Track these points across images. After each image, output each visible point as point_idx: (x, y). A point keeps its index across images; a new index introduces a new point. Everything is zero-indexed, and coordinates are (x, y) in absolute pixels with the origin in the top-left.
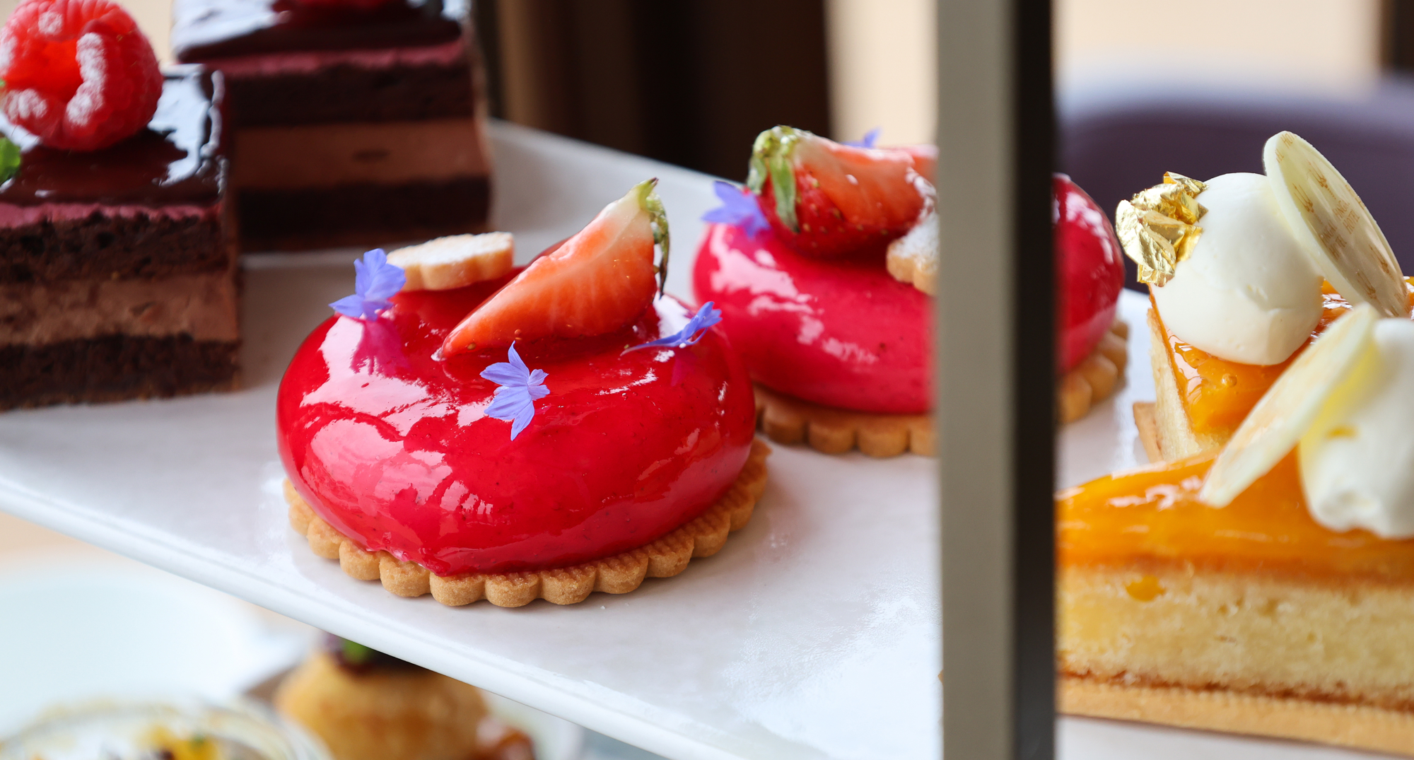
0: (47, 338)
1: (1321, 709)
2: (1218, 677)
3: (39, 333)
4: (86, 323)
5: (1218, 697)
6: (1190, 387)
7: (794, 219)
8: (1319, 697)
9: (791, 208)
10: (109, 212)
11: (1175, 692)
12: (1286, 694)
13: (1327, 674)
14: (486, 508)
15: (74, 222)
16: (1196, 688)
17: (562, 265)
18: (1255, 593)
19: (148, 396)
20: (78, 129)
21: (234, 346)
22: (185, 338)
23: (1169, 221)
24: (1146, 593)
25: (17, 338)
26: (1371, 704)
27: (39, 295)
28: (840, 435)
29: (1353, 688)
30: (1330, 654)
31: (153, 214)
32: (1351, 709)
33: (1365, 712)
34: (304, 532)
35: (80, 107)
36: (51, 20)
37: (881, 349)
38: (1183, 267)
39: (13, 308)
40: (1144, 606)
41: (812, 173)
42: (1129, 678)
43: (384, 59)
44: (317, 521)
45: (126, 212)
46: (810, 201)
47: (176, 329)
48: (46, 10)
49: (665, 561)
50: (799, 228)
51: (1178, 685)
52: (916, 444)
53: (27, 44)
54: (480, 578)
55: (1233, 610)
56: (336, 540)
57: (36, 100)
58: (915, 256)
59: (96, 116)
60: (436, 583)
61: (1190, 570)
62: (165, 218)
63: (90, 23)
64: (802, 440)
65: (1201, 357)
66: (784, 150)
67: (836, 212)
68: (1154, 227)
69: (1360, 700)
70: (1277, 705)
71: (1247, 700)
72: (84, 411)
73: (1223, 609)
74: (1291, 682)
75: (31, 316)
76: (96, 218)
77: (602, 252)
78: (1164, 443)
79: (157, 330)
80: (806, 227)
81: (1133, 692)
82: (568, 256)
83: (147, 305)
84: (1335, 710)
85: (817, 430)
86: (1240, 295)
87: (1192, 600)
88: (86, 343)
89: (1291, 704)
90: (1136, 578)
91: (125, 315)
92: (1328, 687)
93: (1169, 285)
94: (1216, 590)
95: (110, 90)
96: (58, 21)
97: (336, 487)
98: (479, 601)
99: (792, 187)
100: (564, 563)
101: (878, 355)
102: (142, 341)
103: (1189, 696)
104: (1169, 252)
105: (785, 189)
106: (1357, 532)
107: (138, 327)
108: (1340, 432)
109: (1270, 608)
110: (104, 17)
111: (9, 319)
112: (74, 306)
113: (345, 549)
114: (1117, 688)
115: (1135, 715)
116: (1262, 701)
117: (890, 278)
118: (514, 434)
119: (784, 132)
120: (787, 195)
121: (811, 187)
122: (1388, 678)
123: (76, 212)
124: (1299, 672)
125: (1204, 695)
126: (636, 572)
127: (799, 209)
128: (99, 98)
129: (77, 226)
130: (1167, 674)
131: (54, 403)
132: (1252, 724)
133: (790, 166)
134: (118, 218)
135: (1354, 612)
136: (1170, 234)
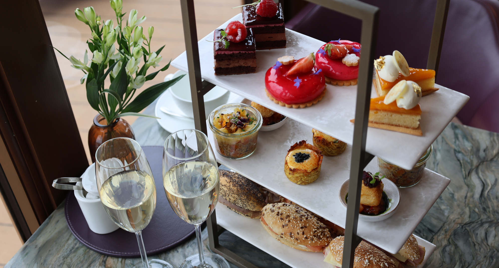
0: (232, 67)
1: (396, 127)
2: (384, 122)
3: (231, 66)
4: (237, 65)
5: (384, 125)
6: (382, 84)
7: (330, 55)
8: (396, 126)
9: (330, 54)
10: (241, 52)
11: (379, 124)
12: (392, 125)
13: (398, 123)
14: (293, 97)
15: (237, 53)
16: (381, 124)
17: (302, 64)
18: (389, 114)
19: (244, 74)
20: (237, 41)
21: (255, 68)
22: (249, 66)
23: (380, 64)
24: (376, 113)
25: (228, 67)
26: (403, 127)
27: (231, 62)
28: (335, 83)
29: (400, 125)
30: (398, 121)
31: (247, 52)
32: (400, 127)
33: (402, 128)
34: (269, 97)
35: (238, 38)
36: (234, 27)
37: (341, 73)
38: (382, 70)
39: (228, 63)
40: (376, 114)
41: (333, 50)
42: (373, 122)
43: (273, 25)
44: (270, 95)
45: (244, 52)
46: (333, 53)
47: (248, 66)
48: (233, 25)
49: (314, 103)
50: (331, 56)
51: (379, 123)
52: (345, 85)
53: (231, 30)
54: (292, 105)
55: (387, 116)
56: (273, 98)
57: (232, 37)
58: (346, 61)
59: (240, 39)
60: (286, 105)
61: (382, 111)
62: (249, 53)
63: (239, 27)
64: (330, 83)
65: (383, 80)
66: (330, 47)
67: (336, 55)
68: (379, 65)
69: (401, 126)
70: (391, 126)
71: (388, 126)
72: (236, 75)
73: (386, 115)
74: (393, 124)
75: (230, 64)
76: (240, 53)
77: (307, 62)
78: (377, 87)
79: (246, 66)
80: (332, 56)
81: (374, 124)
82: (303, 62)
83: (245, 63)
84: (398, 127)
85: (332, 82)
86: (389, 74)
87: (382, 114)
88: (237, 67)
89: (393, 126)
90: (375, 111)
91: (242, 64)
92: (398, 125)
93: (380, 71)
94: (385, 113)
95: (242, 36)
96: (235, 27)
97: (272, 91)
98: (292, 107)
99: (330, 51)
100: (302, 103)
101: (341, 74)
102: (244, 67)
103: (381, 125)
104: (380, 67)
105: (329, 52)
106: (403, 108)
107: (244, 65)
108: (401, 98)
109: (391, 115)
110: (241, 26)
111: (227, 65)
112: (236, 63)
113: (274, 100)
114: (372, 123)
115: (374, 127)
116: (389, 126)
117: (343, 63)
118: (297, 88)
119: (330, 44)
120: (329, 53)
121: (333, 52)
122: (405, 124)
123: (237, 52)
124: (394, 123)
125: (382, 125)
126: (311, 104)
127: (331, 54)
128: (241, 37)
129: (237, 54)
130: (378, 122)
131: (232, 74)
132: (388, 128)
133: (330, 49)
134: (243, 53)
135: (402, 117)
136: (381, 65)
